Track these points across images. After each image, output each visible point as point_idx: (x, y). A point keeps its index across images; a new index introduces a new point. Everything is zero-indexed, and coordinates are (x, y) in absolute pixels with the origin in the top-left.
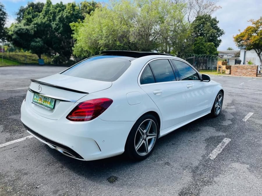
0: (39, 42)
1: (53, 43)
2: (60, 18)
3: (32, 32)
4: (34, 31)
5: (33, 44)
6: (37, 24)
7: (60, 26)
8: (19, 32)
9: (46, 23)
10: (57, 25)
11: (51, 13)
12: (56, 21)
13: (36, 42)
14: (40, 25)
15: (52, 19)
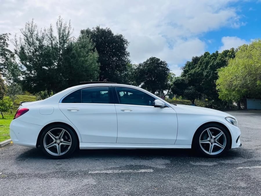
0: (191, 89)
1: (204, 89)
2: (211, 66)
3: (187, 82)
4: (189, 80)
5: (186, 91)
6: (190, 74)
7: (211, 73)
8: (176, 82)
9: (199, 72)
10: (208, 72)
11: (204, 63)
12: (207, 69)
13: (190, 89)
14: (194, 75)
15: (205, 68)
